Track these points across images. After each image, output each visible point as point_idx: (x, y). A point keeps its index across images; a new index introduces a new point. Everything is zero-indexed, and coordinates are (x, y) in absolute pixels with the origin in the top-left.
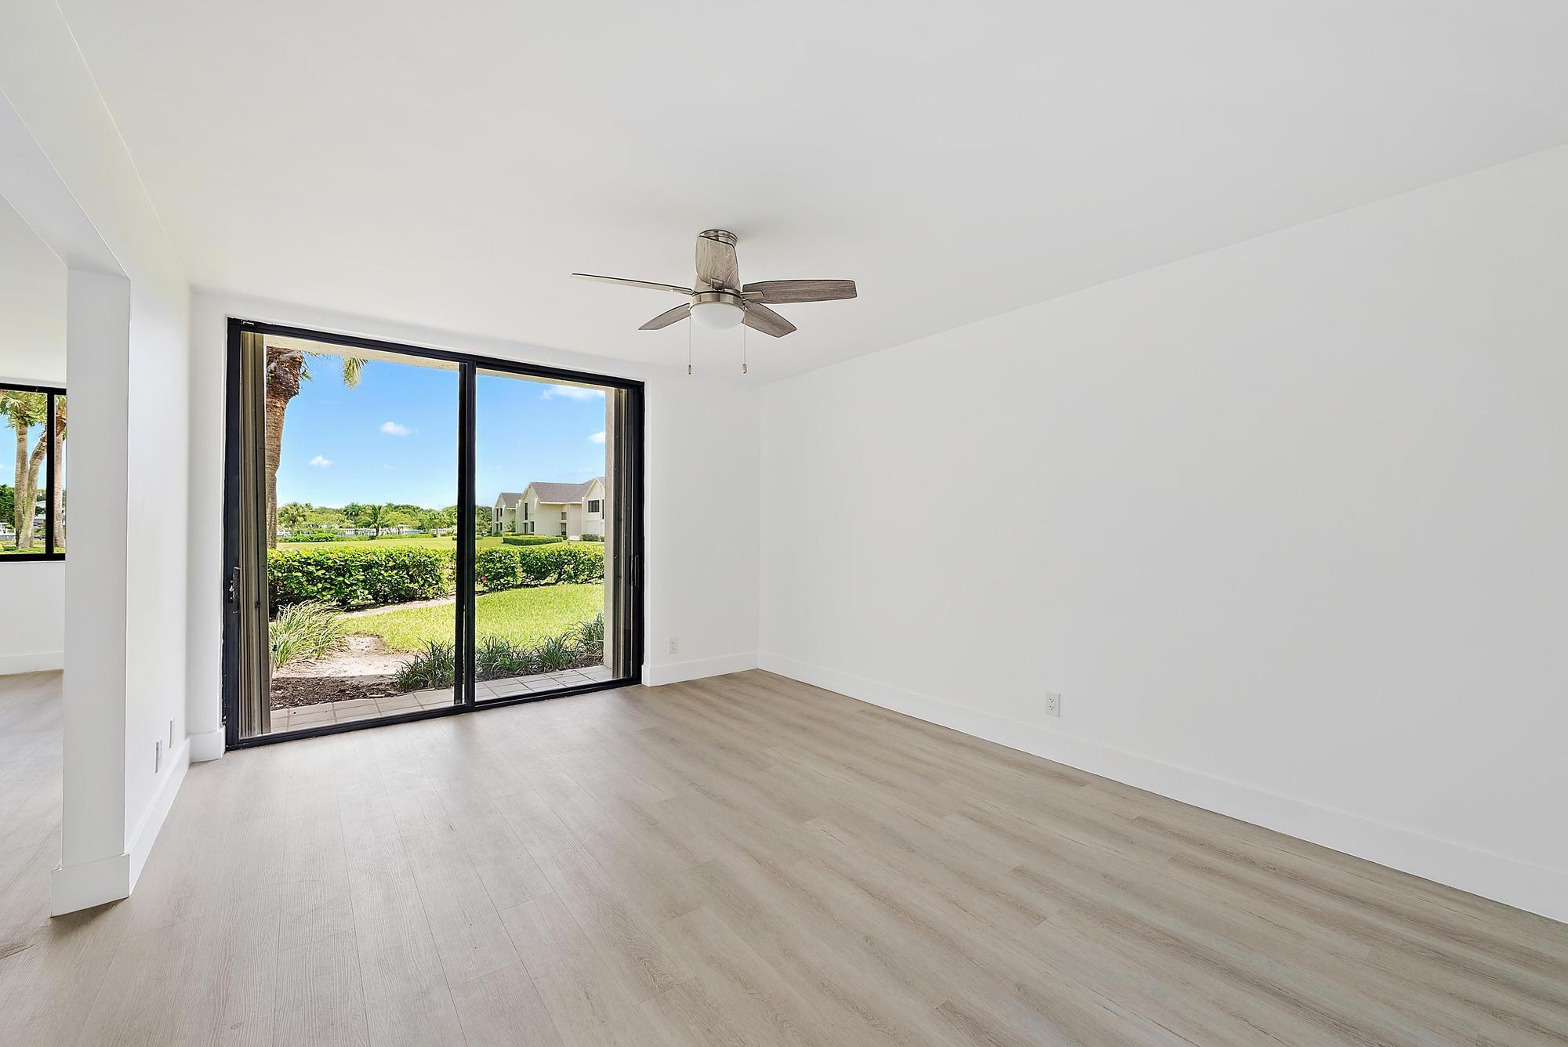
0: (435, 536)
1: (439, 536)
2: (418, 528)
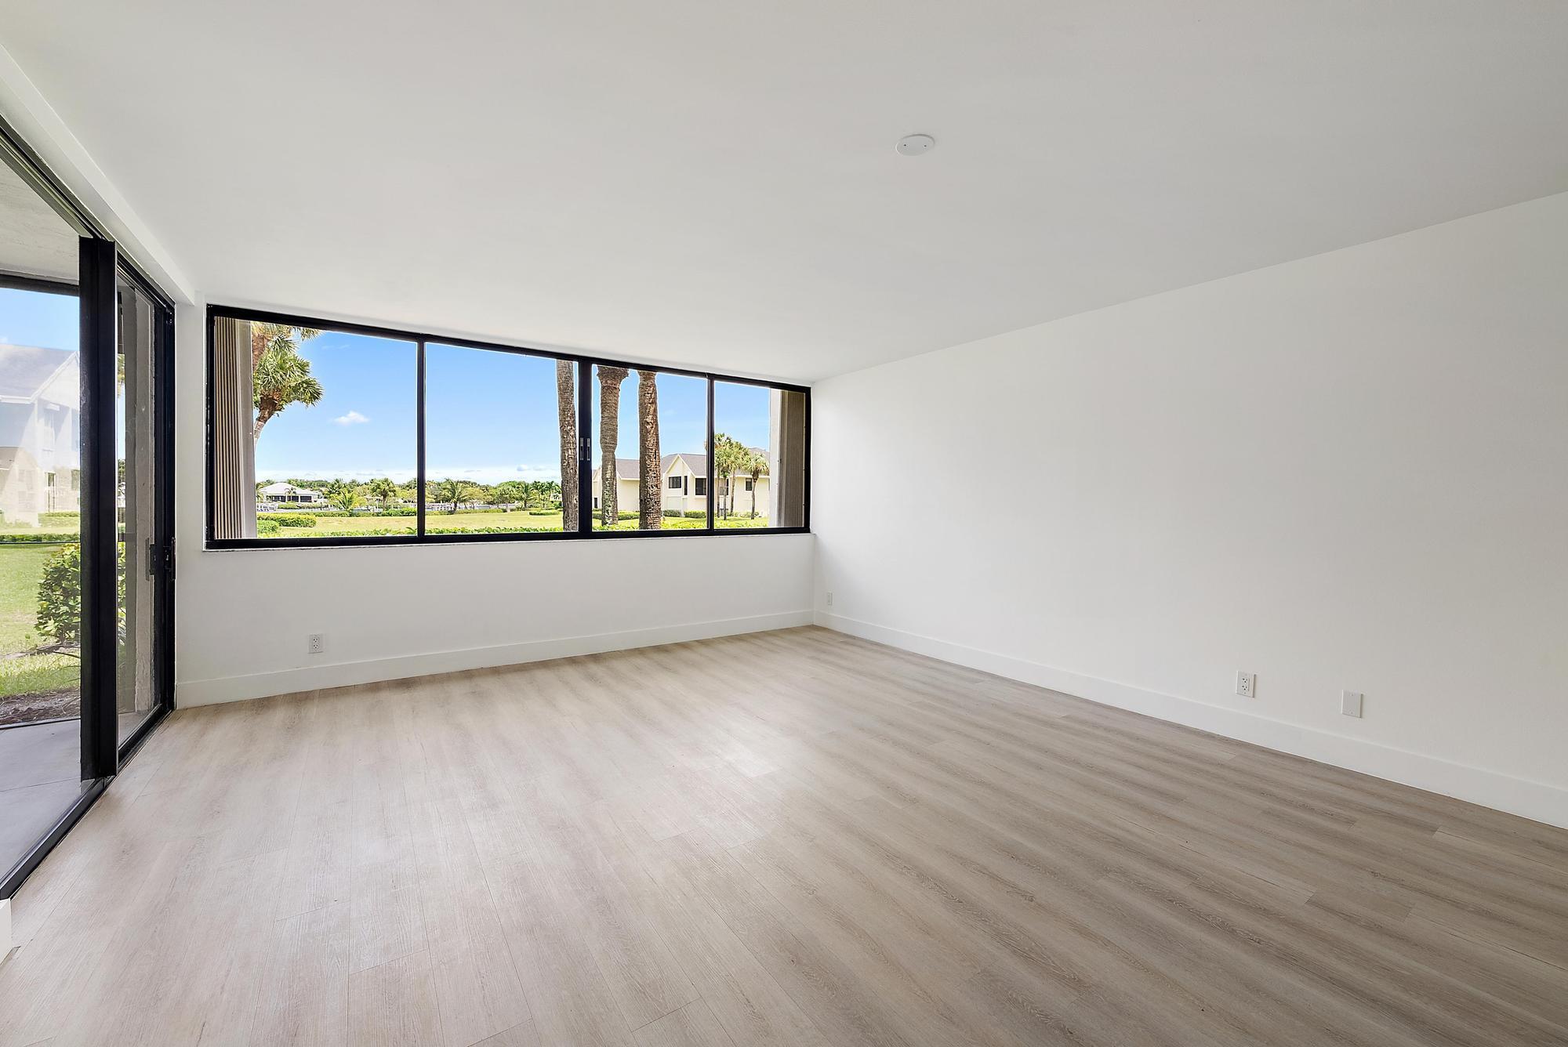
0: (505, 511)
1: (509, 511)
2: (489, 503)
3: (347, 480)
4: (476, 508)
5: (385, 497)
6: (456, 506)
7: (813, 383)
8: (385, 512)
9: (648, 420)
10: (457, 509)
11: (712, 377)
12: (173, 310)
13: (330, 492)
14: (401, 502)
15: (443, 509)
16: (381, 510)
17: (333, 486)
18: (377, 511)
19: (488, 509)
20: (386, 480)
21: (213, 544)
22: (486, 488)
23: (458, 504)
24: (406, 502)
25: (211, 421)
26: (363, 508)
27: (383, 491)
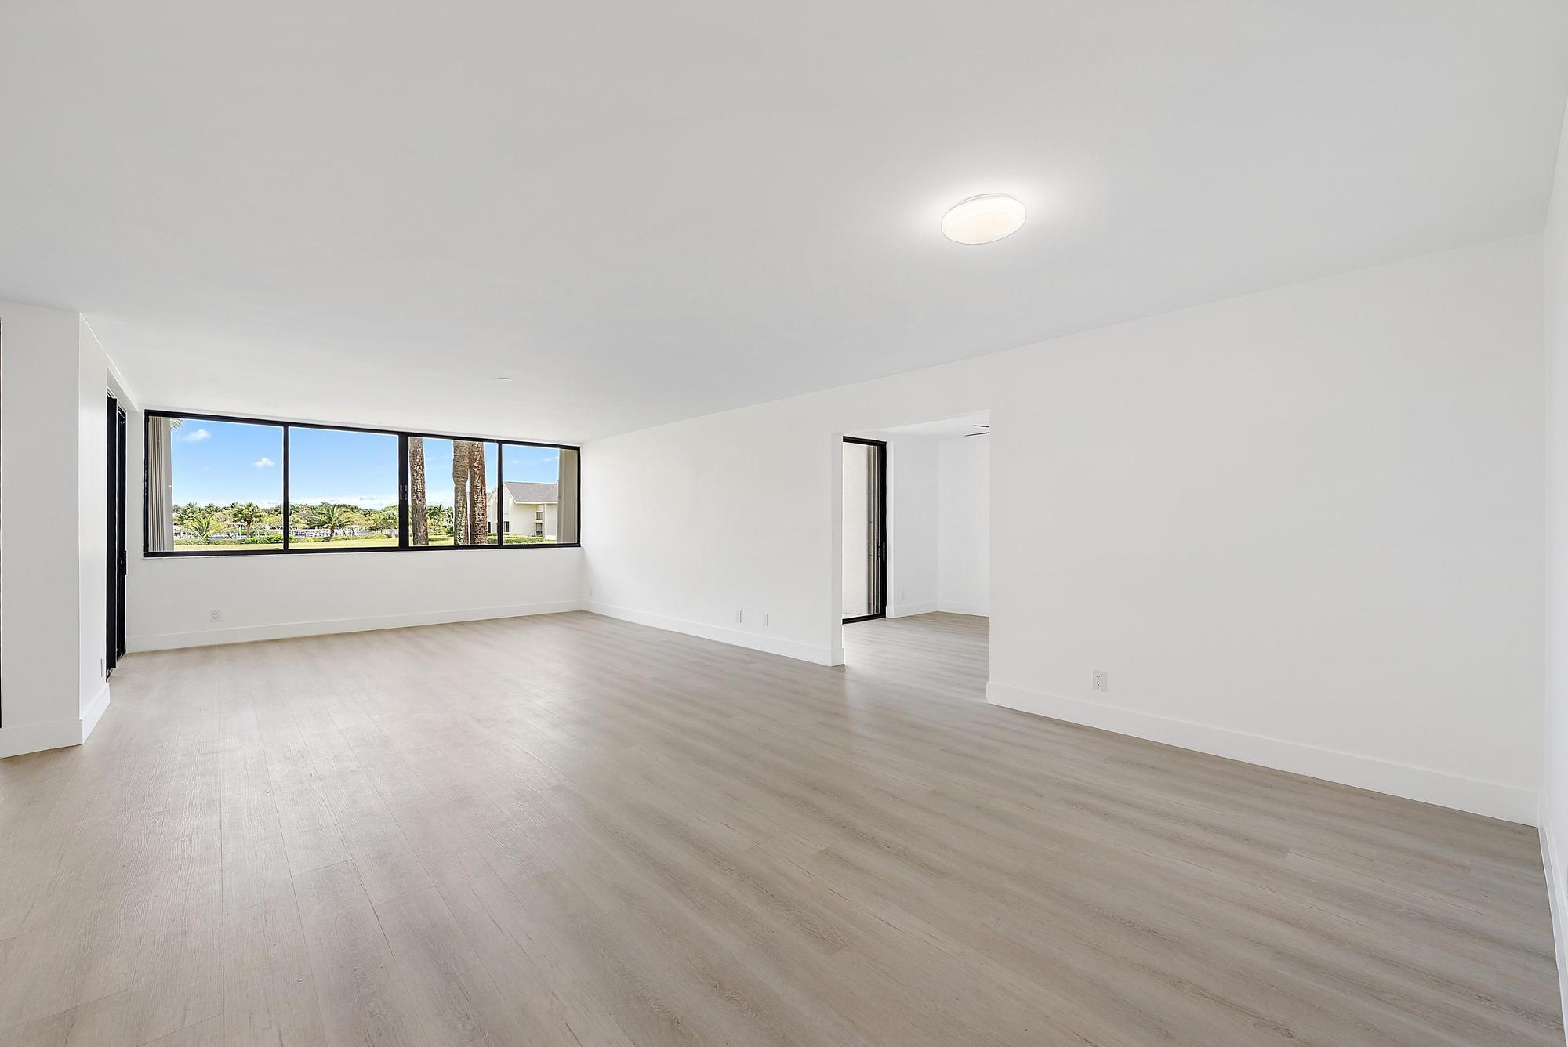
2: (371, 529)
3: (202, 504)
4: (356, 534)
5: (249, 522)
6: (332, 532)
7: (581, 444)
8: (250, 539)
9: (475, 464)
10: (334, 536)
11: (501, 442)
12: (125, 415)
13: (181, 518)
14: (268, 528)
15: (318, 535)
16: (245, 537)
17: (185, 511)
18: (240, 538)
19: (370, 535)
20: (250, 505)
21: (147, 554)
22: (368, 513)
23: (335, 531)
24: (274, 528)
25: (147, 480)
26: (223, 535)
27: (247, 516)
